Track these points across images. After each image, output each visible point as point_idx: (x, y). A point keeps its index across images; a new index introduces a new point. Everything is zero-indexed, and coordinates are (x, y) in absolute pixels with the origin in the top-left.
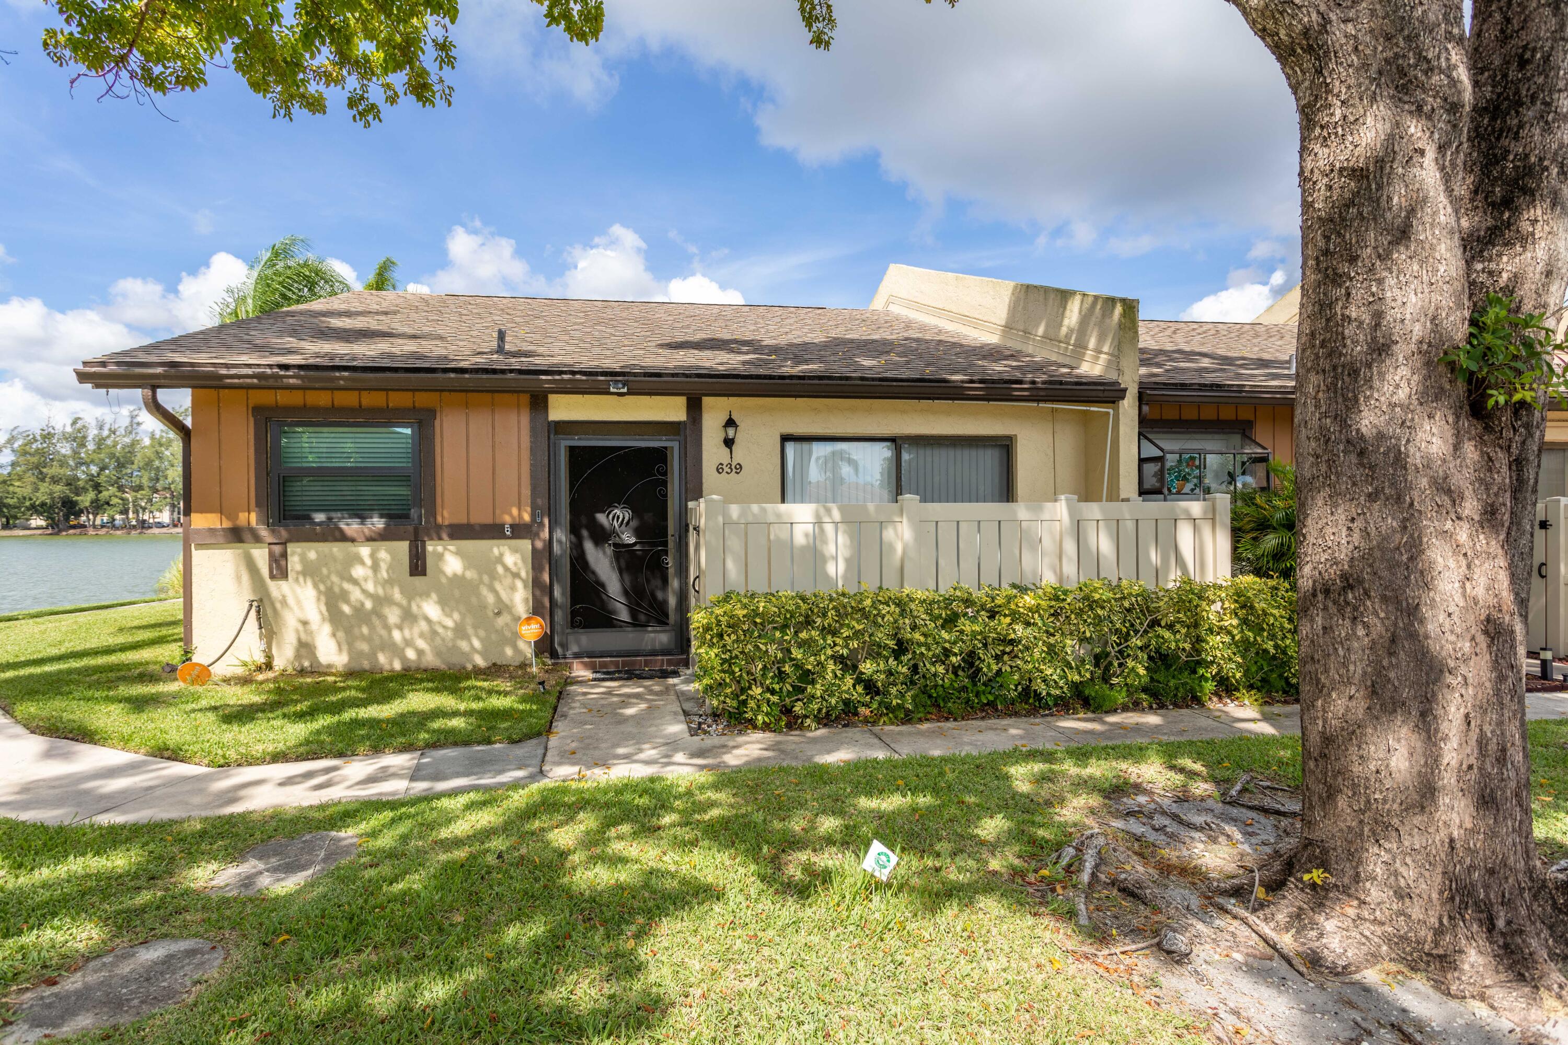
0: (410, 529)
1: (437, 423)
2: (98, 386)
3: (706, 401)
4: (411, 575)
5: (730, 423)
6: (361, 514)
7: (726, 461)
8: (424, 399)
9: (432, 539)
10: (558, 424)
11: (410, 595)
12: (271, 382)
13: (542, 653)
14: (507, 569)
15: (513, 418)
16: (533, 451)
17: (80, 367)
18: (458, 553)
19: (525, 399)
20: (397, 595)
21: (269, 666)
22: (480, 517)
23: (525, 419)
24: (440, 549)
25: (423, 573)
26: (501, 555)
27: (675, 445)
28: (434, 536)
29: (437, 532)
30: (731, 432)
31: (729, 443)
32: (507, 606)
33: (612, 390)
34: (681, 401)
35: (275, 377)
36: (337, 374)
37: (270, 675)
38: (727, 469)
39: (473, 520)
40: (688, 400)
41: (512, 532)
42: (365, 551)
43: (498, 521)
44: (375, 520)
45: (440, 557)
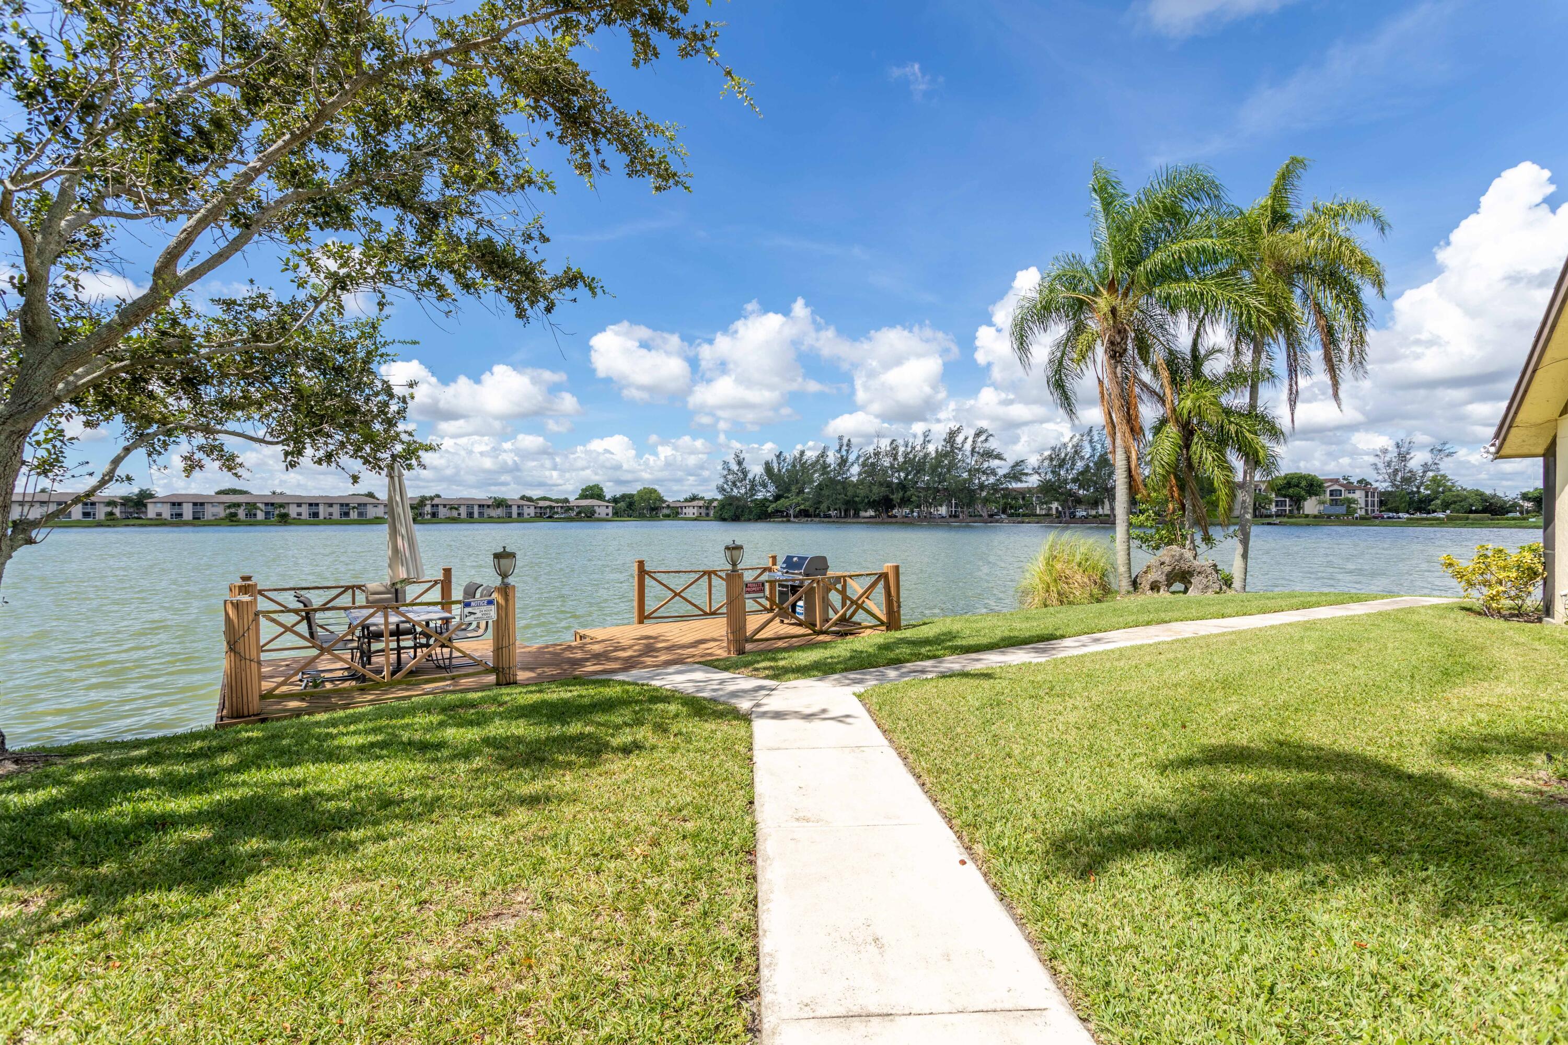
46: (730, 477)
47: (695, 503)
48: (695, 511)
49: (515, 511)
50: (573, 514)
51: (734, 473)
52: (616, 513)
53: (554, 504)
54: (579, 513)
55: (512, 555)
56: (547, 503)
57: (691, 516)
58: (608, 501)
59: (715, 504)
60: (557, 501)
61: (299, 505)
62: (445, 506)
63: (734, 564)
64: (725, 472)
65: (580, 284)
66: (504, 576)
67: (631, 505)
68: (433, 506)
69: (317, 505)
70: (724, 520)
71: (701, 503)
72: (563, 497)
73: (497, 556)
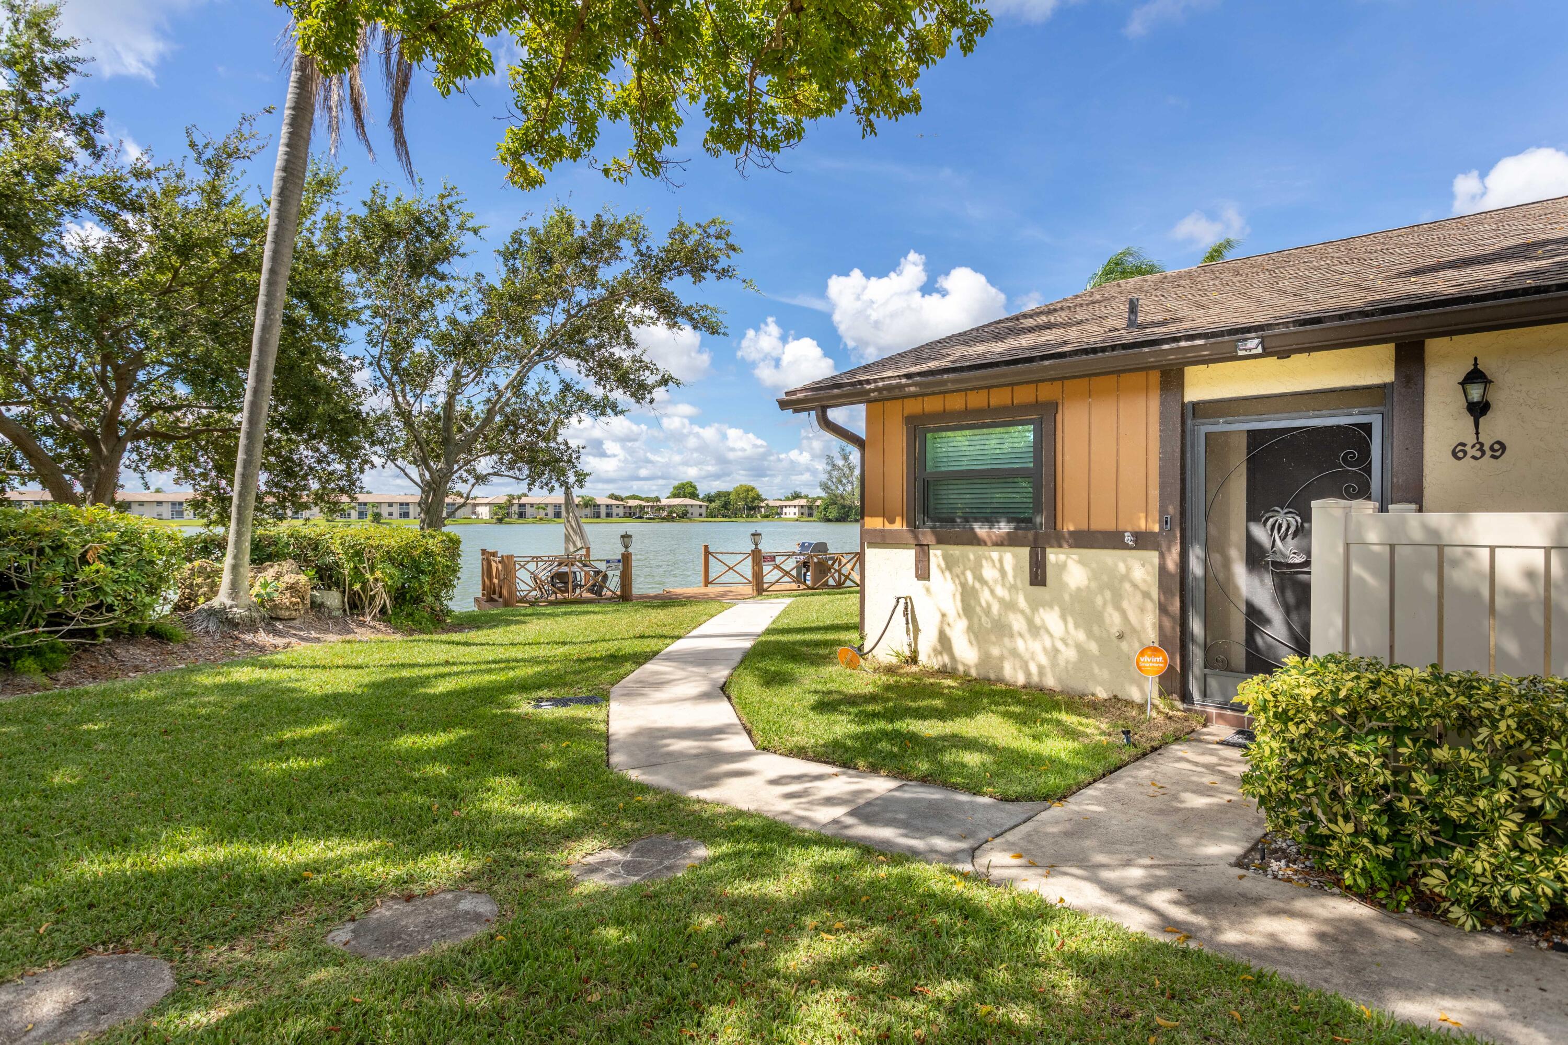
0: (1030, 535)
1: (1059, 417)
2: (796, 411)
3: (1434, 346)
4: (1032, 584)
5: (1475, 376)
6: (990, 520)
7: (1470, 439)
8: (1046, 392)
9: (1052, 547)
10: (1195, 405)
11: (1035, 605)
12: (897, 392)
13: (1170, 693)
14: (1135, 586)
15: (1141, 403)
16: (1163, 441)
17: (784, 397)
18: (1081, 562)
19: (1155, 377)
20: (1022, 602)
21: (914, 660)
22: (1103, 522)
23: (1155, 404)
24: (1062, 557)
25: (1043, 583)
26: (1129, 569)
27: (1376, 421)
28: (1055, 543)
29: (1058, 540)
30: (1475, 393)
31: (1478, 410)
32: (1134, 630)
33: (1240, 353)
34: (1387, 351)
35: (900, 387)
36: (945, 377)
37: (914, 669)
38: (1471, 452)
39: (1094, 527)
40: (1398, 349)
41: (1136, 542)
42: (995, 554)
43: (1120, 528)
44: (1002, 524)
45: (1062, 567)
46: (835, 473)
47: (796, 502)
48: (796, 510)
49: (603, 511)
50: (664, 514)
51: (839, 468)
52: (711, 515)
53: (644, 503)
54: (671, 513)
55: (630, 536)
56: (637, 502)
57: (792, 516)
58: (702, 500)
59: (819, 503)
60: (647, 500)
61: (391, 505)
62: (532, 505)
63: (756, 544)
64: (829, 468)
65: (670, 383)
66: (626, 547)
67: (726, 505)
68: (520, 505)
69: (407, 504)
70: (829, 520)
71: (803, 502)
72: (653, 495)
73: (622, 537)
